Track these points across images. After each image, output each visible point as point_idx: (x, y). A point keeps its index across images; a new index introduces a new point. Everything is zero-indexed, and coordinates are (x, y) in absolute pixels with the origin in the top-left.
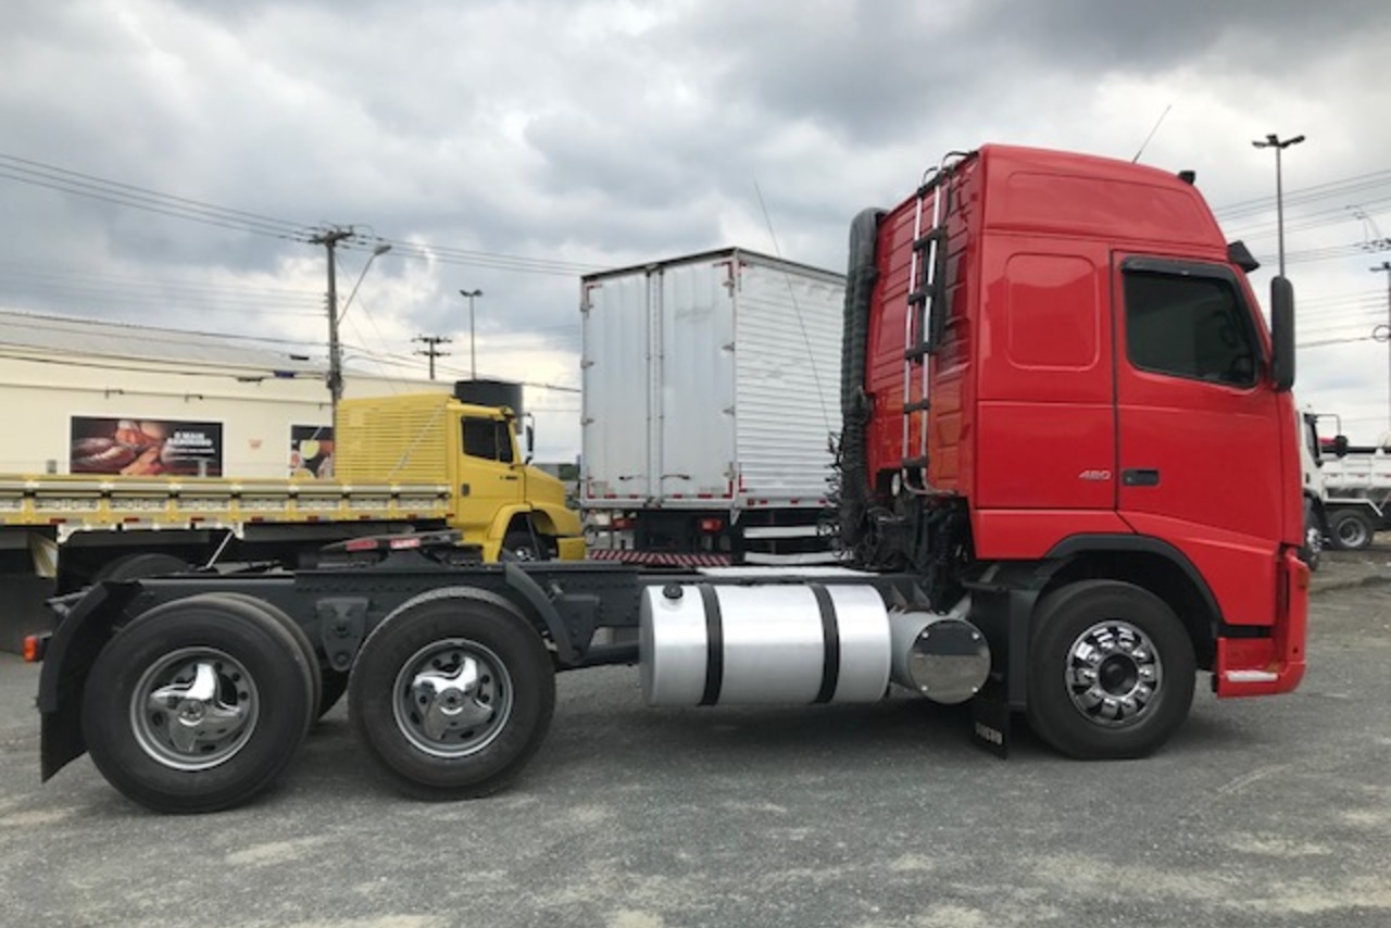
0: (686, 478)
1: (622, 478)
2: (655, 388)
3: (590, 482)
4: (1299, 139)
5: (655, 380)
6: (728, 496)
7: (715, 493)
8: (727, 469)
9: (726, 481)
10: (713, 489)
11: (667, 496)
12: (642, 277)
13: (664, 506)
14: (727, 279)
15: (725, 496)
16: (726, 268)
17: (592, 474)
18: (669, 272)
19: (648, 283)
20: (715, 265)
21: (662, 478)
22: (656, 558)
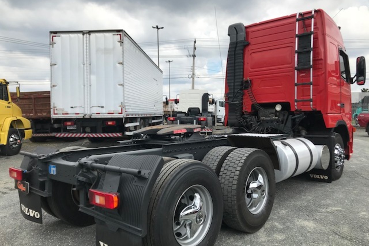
0: (102, 107)
1: (72, 107)
2: (87, 75)
3: (55, 109)
4: (163, 28)
5: (87, 72)
6: (121, 113)
7: (115, 112)
8: (120, 104)
9: (120, 109)
10: (114, 111)
11: (93, 114)
12: (81, 35)
13: (92, 117)
14: (119, 40)
15: (119, 113)
16: (119, 36)
17: (55, 106)
18: (93, 35)
19: (83, 37)
20: (114, 35)
21: (91, 107)
22: (88, 135)
